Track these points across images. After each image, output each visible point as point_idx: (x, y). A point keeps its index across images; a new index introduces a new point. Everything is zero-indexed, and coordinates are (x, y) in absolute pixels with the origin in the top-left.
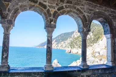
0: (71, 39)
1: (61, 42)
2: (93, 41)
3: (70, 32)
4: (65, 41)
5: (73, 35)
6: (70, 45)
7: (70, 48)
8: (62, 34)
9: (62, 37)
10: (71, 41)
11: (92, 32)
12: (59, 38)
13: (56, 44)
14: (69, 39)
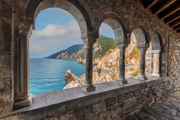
0: (82, 51)
1: (72, 54)
2: (101, 53)
3: (81, 44)
4: (76, 53)
5: (83, 47)
6: (82, 56)
7: (81, 59)
8: (74, 46)
9: (73, 49)
10: (82, 53)
11: (101, 45)
12: (70, 49)
13: (68, 55)
14: (80, 51)
